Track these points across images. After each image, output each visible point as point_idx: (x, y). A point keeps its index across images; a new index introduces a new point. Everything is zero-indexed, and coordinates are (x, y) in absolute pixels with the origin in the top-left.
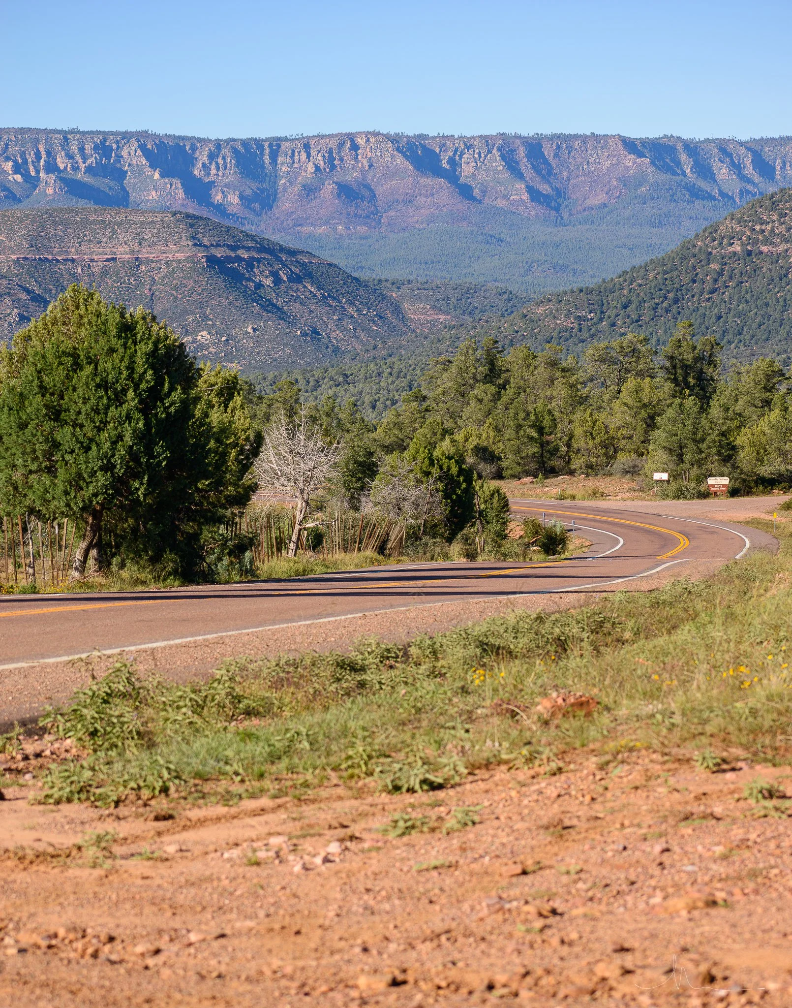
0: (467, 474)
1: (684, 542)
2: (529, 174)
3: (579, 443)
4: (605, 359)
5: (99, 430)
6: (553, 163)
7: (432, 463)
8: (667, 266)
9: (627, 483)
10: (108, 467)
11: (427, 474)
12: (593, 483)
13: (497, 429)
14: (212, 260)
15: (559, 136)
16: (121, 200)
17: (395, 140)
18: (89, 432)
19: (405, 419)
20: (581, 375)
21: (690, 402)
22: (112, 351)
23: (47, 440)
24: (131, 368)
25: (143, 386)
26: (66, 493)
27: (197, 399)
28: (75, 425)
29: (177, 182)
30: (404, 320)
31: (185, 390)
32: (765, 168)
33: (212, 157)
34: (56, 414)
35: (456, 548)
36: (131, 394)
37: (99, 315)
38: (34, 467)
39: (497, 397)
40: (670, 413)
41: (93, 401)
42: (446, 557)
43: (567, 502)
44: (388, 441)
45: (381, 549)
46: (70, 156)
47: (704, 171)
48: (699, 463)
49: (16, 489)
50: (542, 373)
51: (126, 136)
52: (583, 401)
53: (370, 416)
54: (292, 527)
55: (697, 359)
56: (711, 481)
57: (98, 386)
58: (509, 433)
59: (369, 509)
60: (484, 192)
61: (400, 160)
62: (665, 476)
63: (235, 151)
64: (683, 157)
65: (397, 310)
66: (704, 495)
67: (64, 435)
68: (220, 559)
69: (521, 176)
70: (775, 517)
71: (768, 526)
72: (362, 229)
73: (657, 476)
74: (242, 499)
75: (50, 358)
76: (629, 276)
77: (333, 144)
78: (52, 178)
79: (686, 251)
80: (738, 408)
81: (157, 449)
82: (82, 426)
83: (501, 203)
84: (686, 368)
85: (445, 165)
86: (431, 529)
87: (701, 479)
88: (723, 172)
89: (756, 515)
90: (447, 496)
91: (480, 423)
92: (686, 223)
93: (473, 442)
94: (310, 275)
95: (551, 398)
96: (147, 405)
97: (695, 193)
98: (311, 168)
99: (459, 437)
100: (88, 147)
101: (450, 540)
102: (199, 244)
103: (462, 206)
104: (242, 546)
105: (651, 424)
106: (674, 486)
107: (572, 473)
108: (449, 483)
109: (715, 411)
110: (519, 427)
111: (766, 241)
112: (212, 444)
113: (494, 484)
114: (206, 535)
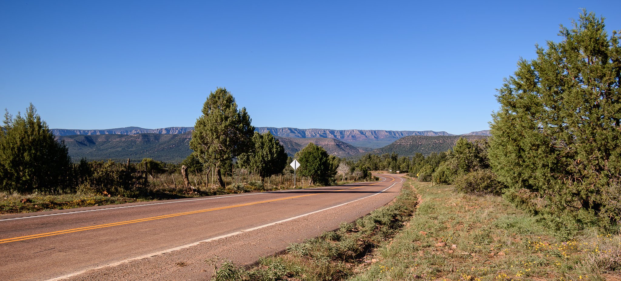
0: (367, 170)
1: (394, 179)
2: (374, 134)
3: (380, 166)
4: (383, 156)
5: (313, 164)
6: (377, 133)
7: (362, 169)
8: (390, 146)
9: (386, 171)
10: (314, 169)
11: (361, 170)
12: (382, 171)
13: (370, 165)
14: (337, 144)
15: (378, 130)
16: (326, 137)
17: (358, 130)
18: (312, 164)
19: (359, 163)
20: (381, 158)
21: (394, 162)
22: (315, 152)
23: (306, 165)
24: (318, 155)
25: (320, 157)
26: (308, 173)
27: (329, 159)
28: (310, 163)
29: (333, 135)
30: (359, 151)
31: (326, 158)
32: (402, 135)
33: (337, 132)
34: (307, 161)
35: (365, 180)
36: (318, 158)
37: (314, 147)
38: (304, 169)
39: (370, 161)
40: (392, 163)
41: (312, 159)
42: (364, 181)
43: (379, 174)
44: (357, 166)
45: (355, 180)
46: (320, 132)
47: (395, 134)
48: (396, 169)
49: (301, 172)
50: (376, 158)
51: (327, 130)
52: (381, 161)
53: (355, 163)
54: (343, 177)
55: (395, 156)
56: (397, 171)
57: (313, 157)
58: (372, 165)
59: (354, 175)
60: (369, 137)
61: (359, 133)
62: (391, 171)
63: (340, 132)
64: (393, 133)
65: (358, 150)
66: (396, 173)
67: (308, 164)
68: (331, 182)
69: (373, 135)
70: (405, 176)
71: (405, 177)
72: (354, 141)
73: (390, 171)
74: (335, 173)
75: (307, 153)
76: (386, 147)
77: (351, 131)
78: (318, 134)
79: (393, 144)
80: (400, 162)
81: (322, 167)
82: (311, 163)
83: (371, 138)
84: (394, 158)
85: (364, 134)
86: (362, 177)
87: (396, 171)
88: (397, 135)
89: (403, 176)
90: (364, 173)
91: (368, 164)
92: (393, 141)
93: (367, 166)
94: (348, 146)
95: (377, 161)
96: (321, 160)
97: (394, 137)
98: (348, 134)
99: (365, 165)
100: (323, 131)
101: (364, 179)
102: (335, 142)
103: (366, 138)
104: (335, 180)
105: (389, 164)
106: (392, 172)
107: (379, 170)
108: (364, 171)
109: (398, 163)
110: (373, 164)
111: (402, 143)
112: (330, 166)
113: (370, 171)
114: (330, 178)
